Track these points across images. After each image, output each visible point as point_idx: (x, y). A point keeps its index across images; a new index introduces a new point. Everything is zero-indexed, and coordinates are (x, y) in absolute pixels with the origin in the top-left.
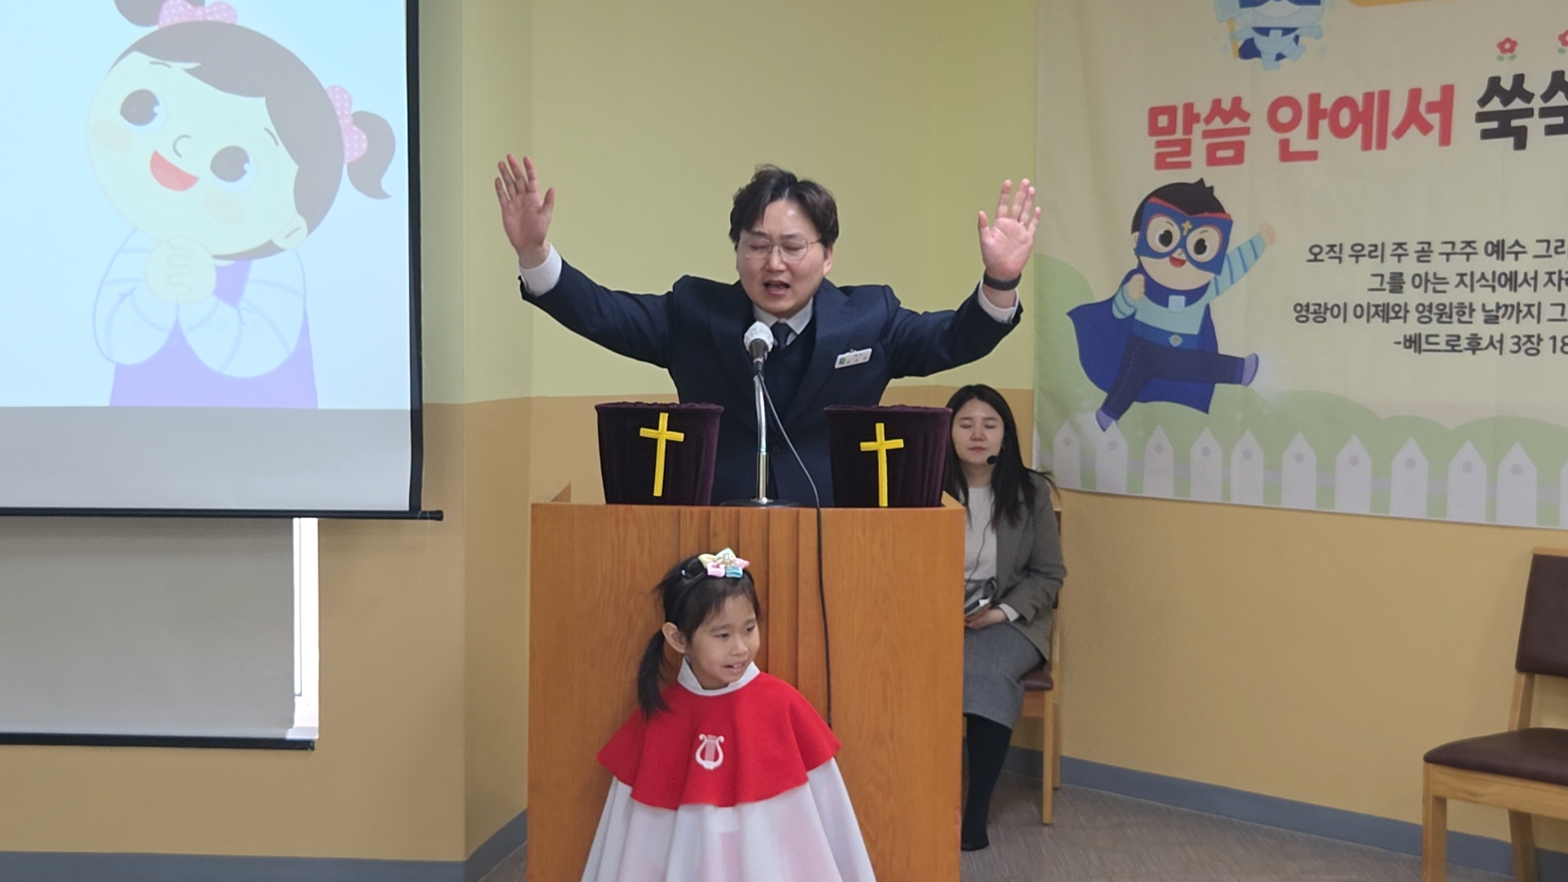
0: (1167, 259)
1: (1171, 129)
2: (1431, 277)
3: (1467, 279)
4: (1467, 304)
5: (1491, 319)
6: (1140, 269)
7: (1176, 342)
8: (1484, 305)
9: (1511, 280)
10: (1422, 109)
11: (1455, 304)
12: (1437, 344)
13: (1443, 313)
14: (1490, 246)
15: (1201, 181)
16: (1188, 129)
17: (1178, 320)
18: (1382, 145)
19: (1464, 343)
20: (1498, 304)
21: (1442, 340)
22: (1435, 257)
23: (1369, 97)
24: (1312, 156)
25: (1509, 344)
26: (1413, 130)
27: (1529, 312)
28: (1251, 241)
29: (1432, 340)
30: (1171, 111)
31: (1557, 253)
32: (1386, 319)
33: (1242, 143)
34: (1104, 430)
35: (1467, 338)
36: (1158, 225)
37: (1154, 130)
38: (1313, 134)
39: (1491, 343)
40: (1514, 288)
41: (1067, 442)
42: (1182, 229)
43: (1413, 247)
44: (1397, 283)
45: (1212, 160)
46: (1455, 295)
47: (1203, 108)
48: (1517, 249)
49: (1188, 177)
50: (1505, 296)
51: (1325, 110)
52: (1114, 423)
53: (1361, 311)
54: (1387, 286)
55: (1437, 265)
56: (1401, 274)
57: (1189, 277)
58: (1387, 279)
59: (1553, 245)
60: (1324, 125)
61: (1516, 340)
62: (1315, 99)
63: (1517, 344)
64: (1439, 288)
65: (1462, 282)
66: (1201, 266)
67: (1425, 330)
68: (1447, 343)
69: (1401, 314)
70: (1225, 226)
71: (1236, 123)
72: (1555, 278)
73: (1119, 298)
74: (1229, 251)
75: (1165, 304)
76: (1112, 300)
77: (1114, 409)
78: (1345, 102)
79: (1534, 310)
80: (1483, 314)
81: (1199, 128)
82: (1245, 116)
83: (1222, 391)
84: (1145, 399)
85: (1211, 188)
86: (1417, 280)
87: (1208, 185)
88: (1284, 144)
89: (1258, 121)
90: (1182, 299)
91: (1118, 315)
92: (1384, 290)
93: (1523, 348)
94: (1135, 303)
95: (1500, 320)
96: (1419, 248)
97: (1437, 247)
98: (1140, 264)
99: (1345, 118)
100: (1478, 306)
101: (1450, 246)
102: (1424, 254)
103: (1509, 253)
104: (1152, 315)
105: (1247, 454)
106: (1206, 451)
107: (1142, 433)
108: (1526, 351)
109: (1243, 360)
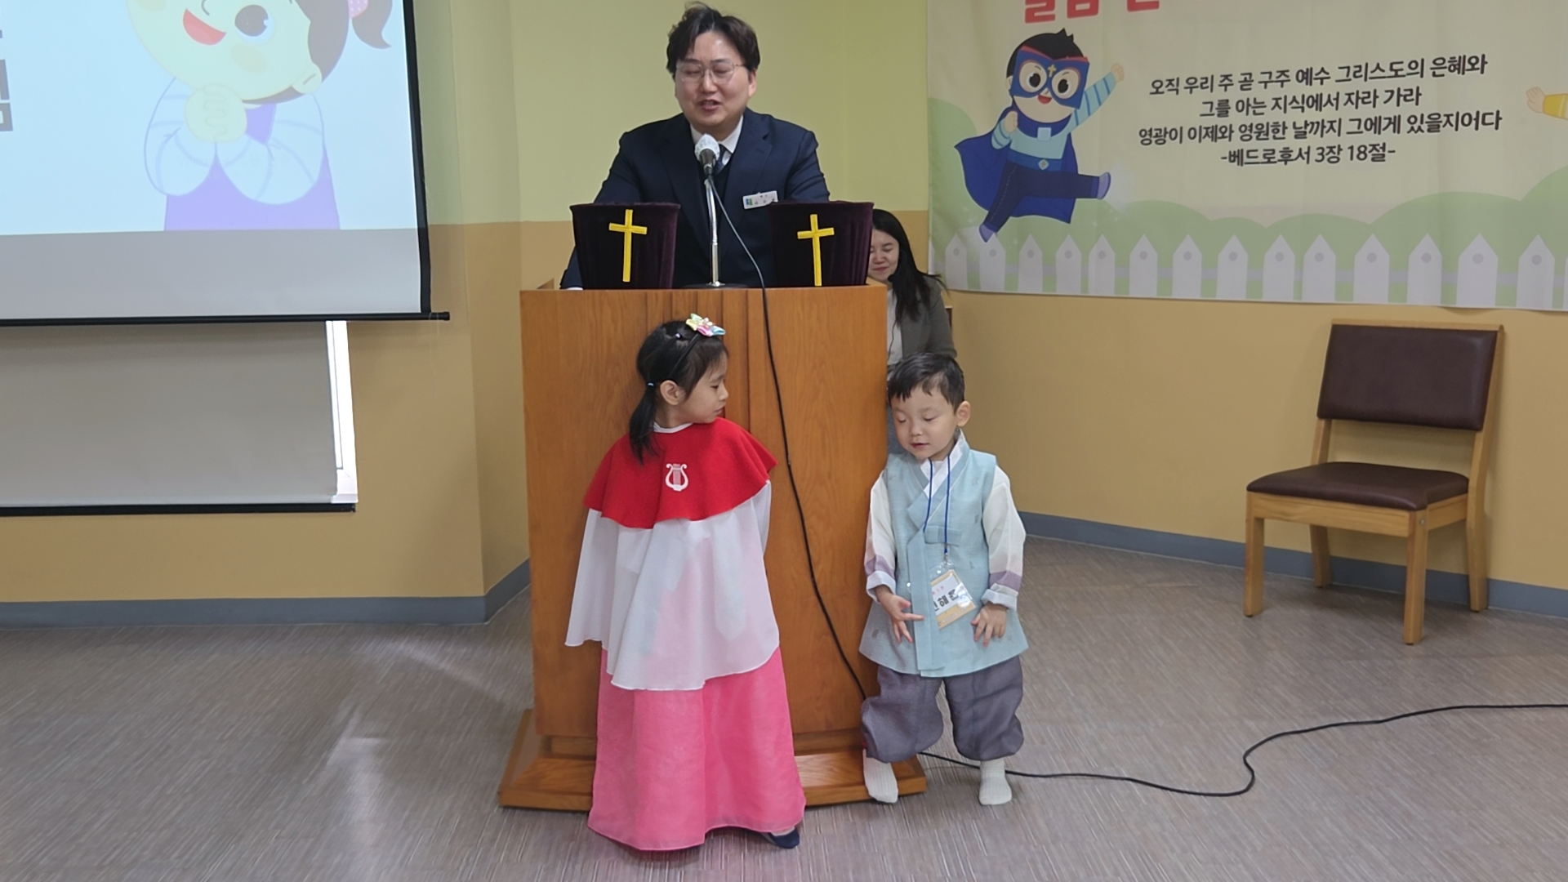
0: (1037, 97)
2: (1251, 102)
3: (1281, 103)
4: (1281, 123)
5: (1300, 135)
6: (1014, 107)
7: (1043, 166)
8: (1294, 123)
9: (1317, 102)
11: (1271, 124)
12: (1256, 157)
13: (1262, 132)
14: (1300, 74)
15: (1063, 30)
17: (1045, 148)
19: (1278, 156)
20: (1306, 122)
21: (1260, 154)
22: (1254, 85)
24: (1154, 5)
25: (1314, 155)
27: (1332, 127)
28: (1104, 79)
29: (1251, 154)
31: (1355, 76)
32: (1215, 139)
34: (986, 240)
35: (1281, 152)
36: (1028, 69)
39: (1300, 154)
40: (1320, 108)
41: (956, 252)
42: (1048, 72)
43: (1237, 78)
44: (1223, 108)
45: (1072, 13)
46: (1271, 116)
48: (1323, 75)
49: (1052, 28)
50: (1312, 115)
52: (994, 235)
53: (1194, 134)
54: (1215, 111)
55: (1257, 92)
56: (1227, 101)
57: (1053, 112)
58: (1216, 105)
59: (1352, 70)
61: (1320, 151)
63: (1321, 154)
65: (1277, 105)
66: (1064, 102)
67: (1246, 146)
68: (1264, 156)
69: (1227, 134)
70: (1083, 68)
72: (1353, 98)
73: (997, 132)
74: (1086, 88)
75: (1034, 134)
76: (992, 132)
77: (994, 223)
79: (1336, 126)
80: (1293, 131)
83: (1081, 204)
84: (1020, 214)
85: (1072, 36)
86: (1240, 105)
87: (1068, 34)
90: (1049, 130)
91: (996, 146)
92: (1213, 115)
93: (1326, 157)
94: (1010, 135)
95: (1308, 135)
96: (1242, 78)
97: (1257, 77)
98: (1014, 102)
100: (1289, 125)
101: (1268, 75)
102: (1246, 83)
103: (1316, 79)
104: (1024, 145)
105: (1102, 255)
106: (1068, 254)
107: (1016, 242)
108: (1329, 160)
109: (1098, 178)
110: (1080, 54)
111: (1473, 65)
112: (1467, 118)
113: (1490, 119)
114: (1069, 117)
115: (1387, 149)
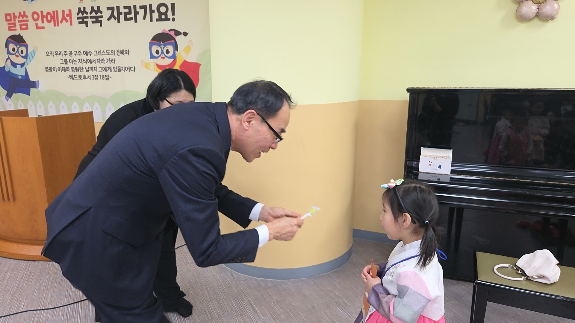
0: (15, 55)
1: (10, 20)
2: (73, 60)
3: (80, 61)
4: (82, 67)
5: (87, 71)
6: (9, 58)
7: (20, 77)
8: (85, 67)
9: (90, 61)
10: (65, 16)
11: (79, 67)
12: (77, 77)
13: (77, 69)
14: (84, 52)
15: (20, 34)
16: (15, 20)
17: (19, 72)
18: (58, 25)
19: (82, 77)
20: (88, 67)
22: (73, 54)
23: (53, 12)
24: (43, 28)
25: (92, 77)
26: (64, 21)
28: (33, 51)
29: (75, 76)
30: (9, 15)
31: (99, 54)
32: (65, 71)
33: (27, 24)
34: (8, 101)
36: (11, 46)
37: (7, 20)
38: (43, 22)
39: (88, 77)
40: (91, 63)
42: (17, 47)
43: (68, 52)
44: (66, 62)
45: (21, 29)
46: (79, 65)
47: (17, 14)
48: (90, 53)
49: (16, 33)
50: (89, 65)
51: (45, 15)
52: (10, 99)
53: (60, 69)
55: (74, 57)
56: (67, 59)
57: (20, 60)
58: (64, 61)
59: (98, 52)
60: (45, 19)
61: (93, 76)
62: (42, 12)
63: (93, 77)
64: (75, 63)
65: (79, 61)
66: (22, 57)
67: (74, 74)
68: (79, 77)
69: (68, 70)
70: (27, 46)
71: (25, 19)
72: (99, 60)
73: (6, 66)
74: (28, 53)
75: (16, 67)
76: (4, 67)
77: (9, 95)
78: (48, 13)
79: (96, 68)
80: (85, 70)
81: (17, 20)
82: (27, 17)
83: (32, 90)
84: (16, 93)
85: (22, 36)
86: (70, 61)
88: (37, 24)
89: (30, 18)
90: (20, 66)
91: (7, 71)
92: (63, 63)
93: (95, 78)
94: (9, 67)
95: (90, 71)
96: (70, 52)
97: (73, 53)
99: (49, 18)
100: (84, 68)
101: (76, 52)
102: (71, 54)
103: (89, 54)
104: (14, 70)
105: (40, 106)
106: (31, 106)
107: (16, 102)
108: (95, 79)
109: (36, 82)
110: (25, 42)
111: (126, 52)
112: (126, 68)
113: (133, 69)
114: (25, 63)
115: (109, 76)
